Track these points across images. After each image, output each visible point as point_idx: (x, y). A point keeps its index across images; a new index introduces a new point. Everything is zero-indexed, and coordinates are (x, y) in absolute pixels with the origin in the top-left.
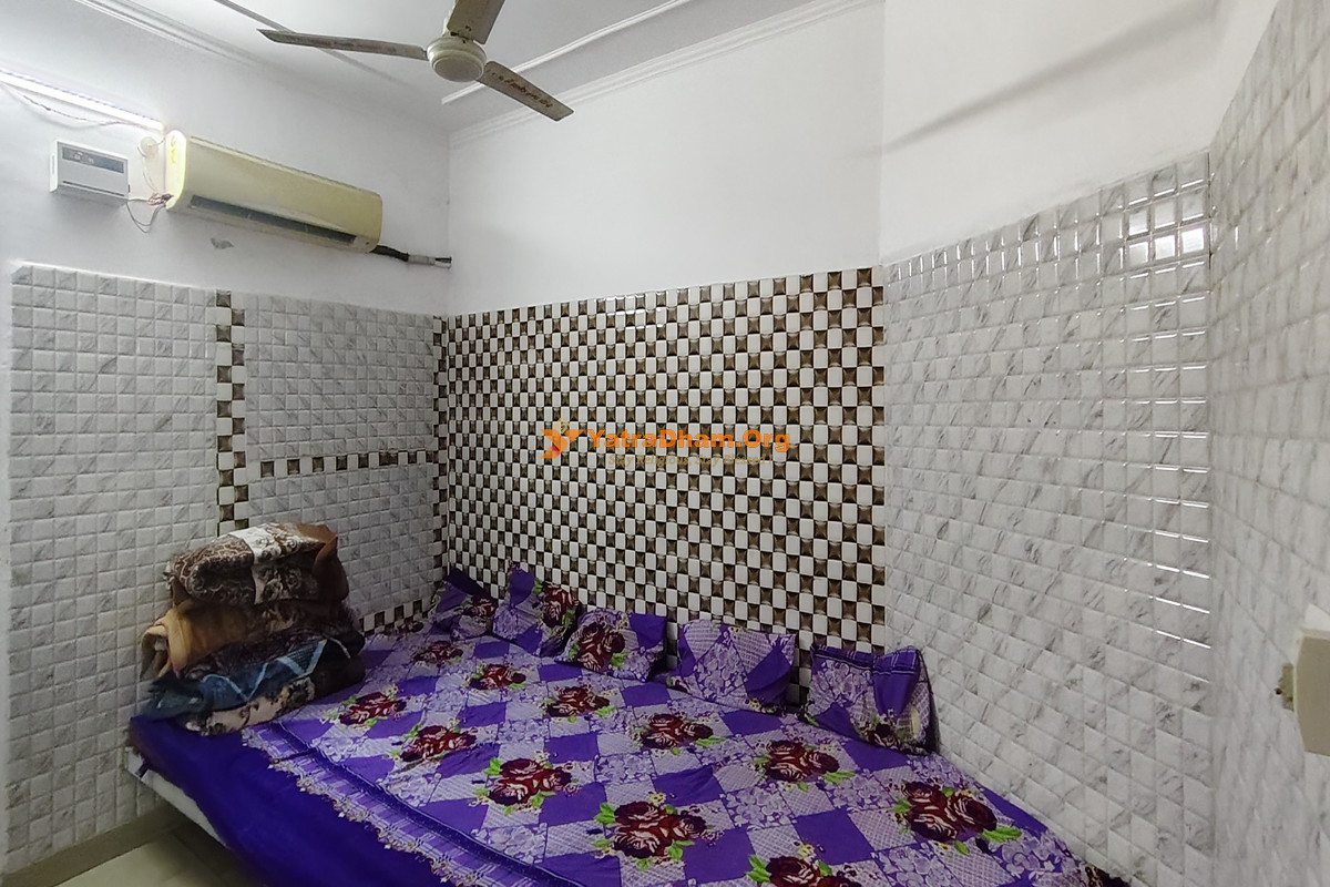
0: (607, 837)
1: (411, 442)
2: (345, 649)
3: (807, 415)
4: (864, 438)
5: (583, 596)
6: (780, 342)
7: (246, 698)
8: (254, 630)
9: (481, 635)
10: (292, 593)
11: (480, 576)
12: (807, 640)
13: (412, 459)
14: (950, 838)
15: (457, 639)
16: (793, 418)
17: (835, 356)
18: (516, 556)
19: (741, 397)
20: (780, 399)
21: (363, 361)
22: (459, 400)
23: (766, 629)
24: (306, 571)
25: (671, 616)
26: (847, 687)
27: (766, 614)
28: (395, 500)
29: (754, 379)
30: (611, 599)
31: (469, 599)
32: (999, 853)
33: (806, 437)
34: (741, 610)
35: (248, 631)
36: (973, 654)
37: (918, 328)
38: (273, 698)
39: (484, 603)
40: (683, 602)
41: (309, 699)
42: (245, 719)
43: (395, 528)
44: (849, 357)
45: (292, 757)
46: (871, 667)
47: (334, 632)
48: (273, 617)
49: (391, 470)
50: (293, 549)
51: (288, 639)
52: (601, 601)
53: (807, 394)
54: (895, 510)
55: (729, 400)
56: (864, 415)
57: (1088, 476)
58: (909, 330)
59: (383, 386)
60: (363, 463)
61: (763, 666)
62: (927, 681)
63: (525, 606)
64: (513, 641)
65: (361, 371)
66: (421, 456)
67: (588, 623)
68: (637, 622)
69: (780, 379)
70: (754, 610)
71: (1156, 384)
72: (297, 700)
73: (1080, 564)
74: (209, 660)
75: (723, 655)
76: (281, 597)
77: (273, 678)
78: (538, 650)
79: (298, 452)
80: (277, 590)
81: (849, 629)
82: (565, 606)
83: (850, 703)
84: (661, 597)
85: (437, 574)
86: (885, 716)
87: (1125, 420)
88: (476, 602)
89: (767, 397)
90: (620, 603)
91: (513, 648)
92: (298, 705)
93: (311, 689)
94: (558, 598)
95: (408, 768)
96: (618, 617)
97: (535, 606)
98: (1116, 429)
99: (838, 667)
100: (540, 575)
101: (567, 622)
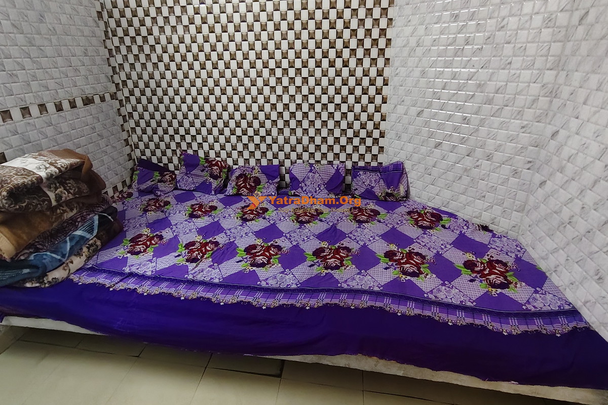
0: (319, 266)
1: (99, 89)
2: (110, 217)
3: (353, 63)
4: (380, 73)
5: (230, 162)
6: (340, 24)
7: (64, 260)
8: (55, 221)
9: (172, 191)
10: (74, 194)
11: (160, 160)
12: (349, 165)
13: (103, 99)
14: (433, 227)
15: (160, 196)
16: (346, 64)
17: (368, 32)
18: (184, 146)
19: (318, 54)
20: (339, 55)
21: (54, 32)
22: (125, 58)
23: (330, 163)
24: (76, 180)
25: (282, 164)
26: (371, 181)
27: (330, 157)
28: (98, 126)
29: (325, 44)
30: (247, 161)
31: (157, 174)
32: (449, 228)
33: (352, 74)
34: (318, 156)
35: (52, 223)
36: (430, 161)
37: (415, 20)
38: (79, 254)
39: (167, 174)
40: (287, 156)
41: (99, 248)
42: (68, 271)
43: (102, 143)
44: (375, 33)
45: (121, 281)
46: (379, 171)
47: (100, 210)
48: (65, 211)
49: (91, 107)
50: (66, 168)
51: (76, 221)
52: (241, 162)
53: (353, 52)
54: (393, 106)
55: (312, 55)
56: (381, 62)
57: (499, 89)
58: (409, 21)
59: (72, 50)
60: (73, 105)
61: (332, 179)
62: (406, 173)
63: (196, 171)
64: (193, 190)
65: (54, 39)
66: (107, 97)
67: (237, 174)
68: (264, 170)
69: (339, 44)
70: (324, 155)
71: (539, 51)
72: (93, 252)
73: (489, 123)
74: (29, 246)
75: (313, 177)
76: (68, 199)
77: (76, 244)
78: (213, 193)
79: (26, 101)
80: (64, 195)
81: (368, 158)
82: (221, 168)
83: (373, 187)
84: (275, 156)
85: (130, 164)
86: (390, 190)
87: (522, 66)
88: (162, 175)
89: (332, 54)
90: (252, 162)
91: (197, 194)
92: (94, 254)
93: (99, 243)
94: (216, 165)
95: (197, 266)
96: (253, 168)
97: (202, 171)
98: (517, 69)
99: (365, 174)
100: (201, 154)
101: (224, 176)
